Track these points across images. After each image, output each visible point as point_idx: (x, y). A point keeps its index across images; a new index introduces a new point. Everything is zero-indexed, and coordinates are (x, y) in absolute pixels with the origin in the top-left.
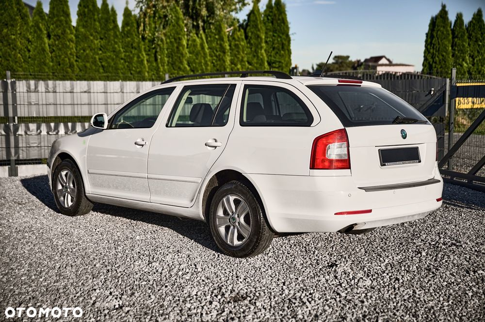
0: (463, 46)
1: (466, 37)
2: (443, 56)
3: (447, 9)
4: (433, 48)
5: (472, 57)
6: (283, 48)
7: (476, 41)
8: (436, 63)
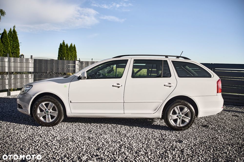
0: (69, 53)
1: (69, 51)
2: (65, 55)
3: (64, 42)
4: (62, 52)
5: (71, 56)
6: (17, 47)
7: (72, 52)
8: (63, 57)
